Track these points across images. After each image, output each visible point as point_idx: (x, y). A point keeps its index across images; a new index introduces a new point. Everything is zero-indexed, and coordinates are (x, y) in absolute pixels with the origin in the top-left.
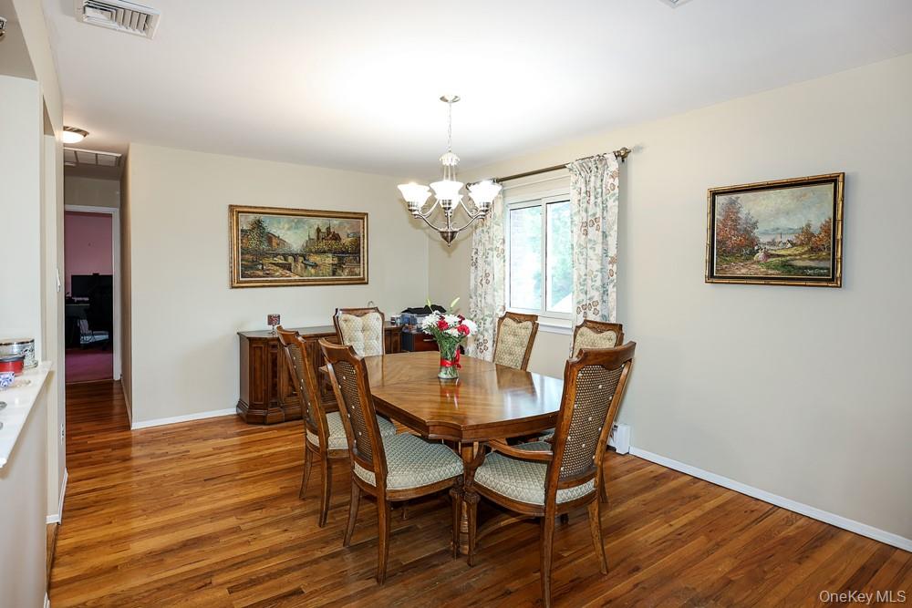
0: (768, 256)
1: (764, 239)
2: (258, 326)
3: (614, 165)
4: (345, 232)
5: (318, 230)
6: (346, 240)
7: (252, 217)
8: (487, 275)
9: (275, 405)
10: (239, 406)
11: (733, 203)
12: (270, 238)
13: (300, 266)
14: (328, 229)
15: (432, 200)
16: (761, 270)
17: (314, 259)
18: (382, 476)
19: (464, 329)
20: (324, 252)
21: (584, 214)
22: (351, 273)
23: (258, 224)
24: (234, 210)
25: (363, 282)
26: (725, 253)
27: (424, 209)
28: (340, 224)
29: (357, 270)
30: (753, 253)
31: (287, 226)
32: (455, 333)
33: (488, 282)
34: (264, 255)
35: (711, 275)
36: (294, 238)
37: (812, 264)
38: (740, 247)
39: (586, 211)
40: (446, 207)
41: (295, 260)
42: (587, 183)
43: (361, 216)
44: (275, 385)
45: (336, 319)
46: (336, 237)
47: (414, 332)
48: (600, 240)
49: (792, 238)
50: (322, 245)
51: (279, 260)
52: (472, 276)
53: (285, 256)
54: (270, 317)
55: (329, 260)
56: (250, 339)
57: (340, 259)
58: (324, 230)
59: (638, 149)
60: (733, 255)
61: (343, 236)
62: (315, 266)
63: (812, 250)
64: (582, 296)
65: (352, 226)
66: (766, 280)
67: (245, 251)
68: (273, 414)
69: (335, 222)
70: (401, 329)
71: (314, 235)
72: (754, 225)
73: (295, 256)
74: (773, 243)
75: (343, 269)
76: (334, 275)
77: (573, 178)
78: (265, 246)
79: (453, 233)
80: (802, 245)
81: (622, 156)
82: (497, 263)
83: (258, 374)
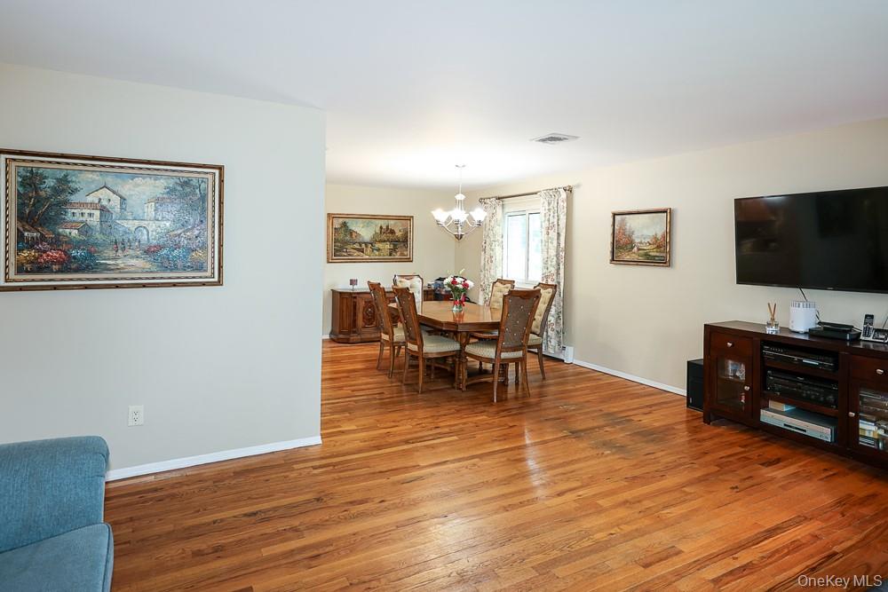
0: (639, 249)
1: (637, 241)
2: (344, 286)
3: (564, 195)
4: (398, 228)
5: (381, 228)
6: (399, 234)
7: (341, 220)
8: (491, 257)
9: (354, 332)
10: (331, 333)
11: (623, 220)
12: (351, 232)
13: (369, 249)
14: (388, 227)
15: (450, 218)
16: (635, 257)
17: (378, 245)
18: (421, 347)
19: (466, 286)
20: (385, 241)
21: (547, 222)
22: (402, 254)
23: (344, 224)
24: (331, 216)
25: (409, 260)
26: (620, 248)
27: (446, 223)
28: (395, 223)
29: (405, 253)
30: (632, 248)
31: (362, 225)
32: (460, 286)
33: (492, 262)
34: (347, 243)
35: (613, 260)
36: (366, 232)
37: (658, 254)
38: (626, 244)
39: (549, 220)
40: (457, 223)
41: (366, 246)
42: (549, 204)
43: (410, 218)
44: (355, 321)
45: (395, 281)
46: (392, 232)
47: (443, 293)
48: (556, 238)
49: (649, 240)
50: (384, 237)
51: (357, 246)
52: (483, 258)
53: (360, 244)
54: (351, 281)
55: (388, 246)
56: (341, 293)
57: (395, 245)
58: (384, 227)
59: (578, 186)
60: (623, 248)
61: (396, 231)
62: (378, 250)
63: (658, 247)
64: (545, 271)
65: (403, 225)
66: (637, 263)
67: (336, 241)
68: (354, 337)
69: (392, 222)
70: (434, 291)
71: (378, 231)
72: (633, 233)
73: (366, 244)
74: (641, 243)
75: (396, 253)
76: (390, 255)
77: (542, 201)
78: (348, 238)
79: (462, 235)
80: (653, 244)
81: (569, 190)
82: (498, 250)
83: (345, 313)
